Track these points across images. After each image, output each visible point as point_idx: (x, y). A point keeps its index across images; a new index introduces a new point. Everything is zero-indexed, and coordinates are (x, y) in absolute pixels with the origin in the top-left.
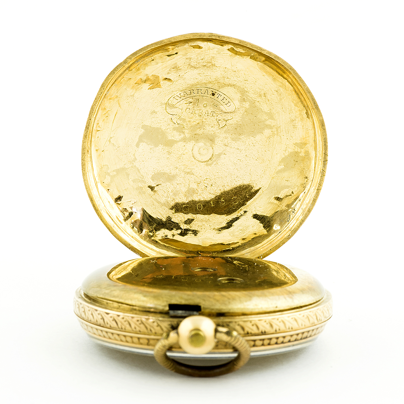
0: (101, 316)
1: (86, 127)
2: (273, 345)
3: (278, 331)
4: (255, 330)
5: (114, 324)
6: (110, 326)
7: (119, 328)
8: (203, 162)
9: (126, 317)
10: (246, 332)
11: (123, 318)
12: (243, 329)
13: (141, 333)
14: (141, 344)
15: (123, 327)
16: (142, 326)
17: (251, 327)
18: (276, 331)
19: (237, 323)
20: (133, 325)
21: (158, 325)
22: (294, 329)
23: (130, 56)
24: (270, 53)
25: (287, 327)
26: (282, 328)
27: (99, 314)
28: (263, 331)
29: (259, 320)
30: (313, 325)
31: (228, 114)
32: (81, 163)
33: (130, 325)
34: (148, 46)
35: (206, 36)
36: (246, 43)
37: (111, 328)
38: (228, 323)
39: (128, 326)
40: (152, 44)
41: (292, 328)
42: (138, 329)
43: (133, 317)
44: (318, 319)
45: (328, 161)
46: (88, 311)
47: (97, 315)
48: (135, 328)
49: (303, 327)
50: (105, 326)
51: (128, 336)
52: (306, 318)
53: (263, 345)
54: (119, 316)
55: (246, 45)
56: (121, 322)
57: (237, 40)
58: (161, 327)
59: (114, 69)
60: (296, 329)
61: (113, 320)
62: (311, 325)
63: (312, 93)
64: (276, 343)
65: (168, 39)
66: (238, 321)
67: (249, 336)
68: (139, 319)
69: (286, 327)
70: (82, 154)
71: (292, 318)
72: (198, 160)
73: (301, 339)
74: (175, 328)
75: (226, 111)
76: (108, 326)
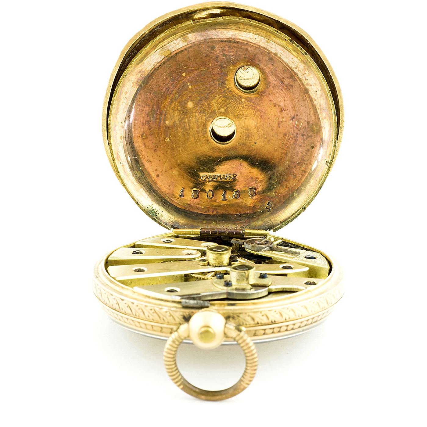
0: (117, 301)
1: (106, 94)
2: (283, 332)
3: (288, 319)
4: (265, 320)
5: (128, 311)
6: (125, 312)
7: (133, 315)
8: (222, 127)
9: (139, 305)
10: (256, 322)
11: (137, 306)
12: (253, 319)
13: (155, 321)
14: (155, 331)
15: (137, 314)
16: (155, 314)
17: (262, 318)
18: (286, 319)
19: (248, 314)
20: (146, 314)
21: (171, 315)
22: (303, 316)
23: (149, 24)
24: (287, 21)
25: (297, 316)
26: (292, 316)
27: (114, 299)
28: (273, 321)
29: (269, 311)
30: (323, 309)
31: (246, 80)
32: (102, 129)
33: (144, 313)
34: (166, 15)
35: (223, 4)
36: (263, 12)
37: (125, 314)
38: (238, 315)
39: (142, 314)
40: (170, 12)
41: (302, 316)
42: (151, 317)
43: (146, 306)
44: (329, 303)
45: (344, 127)
46: (104, 294)
47: (113, 300)
48: (149, 316)
49: (313, 312)
50: (120, 311)
51: (142, 323)
52: (316, 304)
53: (273, 332)
54: (133, 303)
55: (263, 13)
56: (135, 310)
57: (254, 8)
58: (173, 317)
59: (133, 37)
60: (306, 316)
61: (127, 307)
62: (322, 310)
63: (328, 61)
64: (287, 330)
65: (186, 7)
66: (249, 312)
67: (259, 326)
68: (152, 308)
69: (295, 315)
70: (103, 120)
71: (302, 306)
72: (217, 126)
73: (311, 323)
74: (187, 319)
75: (245, 78)
76: (123, 312)
